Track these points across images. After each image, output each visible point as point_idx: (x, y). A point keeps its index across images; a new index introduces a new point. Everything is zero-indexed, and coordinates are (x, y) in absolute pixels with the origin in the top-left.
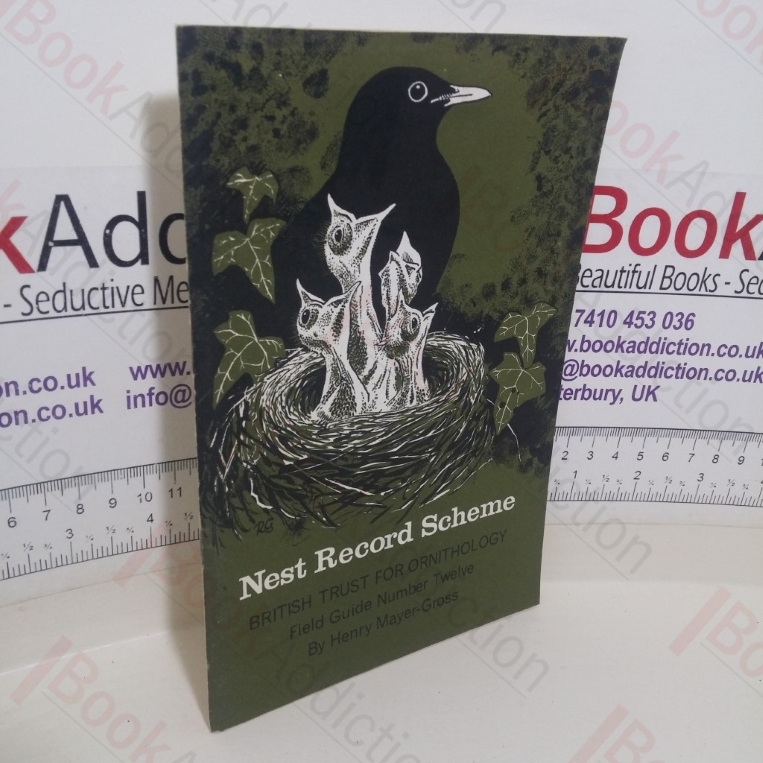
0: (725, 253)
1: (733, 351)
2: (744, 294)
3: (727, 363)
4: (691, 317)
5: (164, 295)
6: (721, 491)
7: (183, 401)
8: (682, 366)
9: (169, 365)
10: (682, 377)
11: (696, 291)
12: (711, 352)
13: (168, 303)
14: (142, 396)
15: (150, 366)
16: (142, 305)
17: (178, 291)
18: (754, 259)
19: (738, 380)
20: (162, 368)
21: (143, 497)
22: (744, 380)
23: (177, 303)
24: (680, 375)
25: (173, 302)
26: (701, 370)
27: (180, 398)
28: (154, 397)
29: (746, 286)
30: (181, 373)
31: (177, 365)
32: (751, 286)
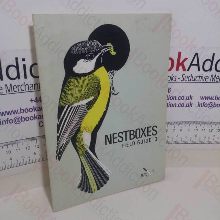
0: (177, 70)
1: (183, 98)
2: (184, 81)
3: (181, 102)
4: (170, 89)
5: (9, 90)
6: (184, 139)
7: (18, 122)
8: (169, 103)
9: (13, 111)
10: (169, 107)
11: (170, 81)
12: (176, 99)
13: (11, 92)
14: (5, 121)
15: (7, 112)
16: (2, 93)
17: (13, 88)
18: (186, 71)
19: (185, 107)
20: (10, 112)
21: (8, 152)
22: (187, 107)
23: (13, 92)
24: (168, 106)
25: (12, 92)
26: (174, 104)
27: (17, 121)
28: (8, 121)
29: (184, 79)
30: (17, 113)
31: (15, 111)
32: (186, 79)
